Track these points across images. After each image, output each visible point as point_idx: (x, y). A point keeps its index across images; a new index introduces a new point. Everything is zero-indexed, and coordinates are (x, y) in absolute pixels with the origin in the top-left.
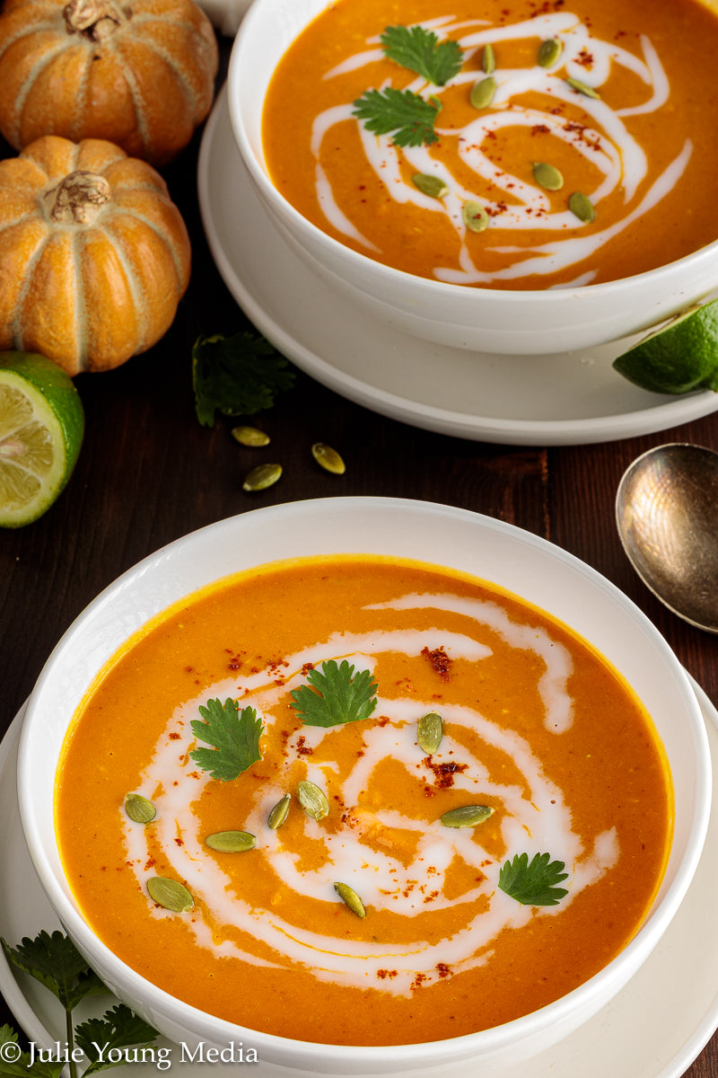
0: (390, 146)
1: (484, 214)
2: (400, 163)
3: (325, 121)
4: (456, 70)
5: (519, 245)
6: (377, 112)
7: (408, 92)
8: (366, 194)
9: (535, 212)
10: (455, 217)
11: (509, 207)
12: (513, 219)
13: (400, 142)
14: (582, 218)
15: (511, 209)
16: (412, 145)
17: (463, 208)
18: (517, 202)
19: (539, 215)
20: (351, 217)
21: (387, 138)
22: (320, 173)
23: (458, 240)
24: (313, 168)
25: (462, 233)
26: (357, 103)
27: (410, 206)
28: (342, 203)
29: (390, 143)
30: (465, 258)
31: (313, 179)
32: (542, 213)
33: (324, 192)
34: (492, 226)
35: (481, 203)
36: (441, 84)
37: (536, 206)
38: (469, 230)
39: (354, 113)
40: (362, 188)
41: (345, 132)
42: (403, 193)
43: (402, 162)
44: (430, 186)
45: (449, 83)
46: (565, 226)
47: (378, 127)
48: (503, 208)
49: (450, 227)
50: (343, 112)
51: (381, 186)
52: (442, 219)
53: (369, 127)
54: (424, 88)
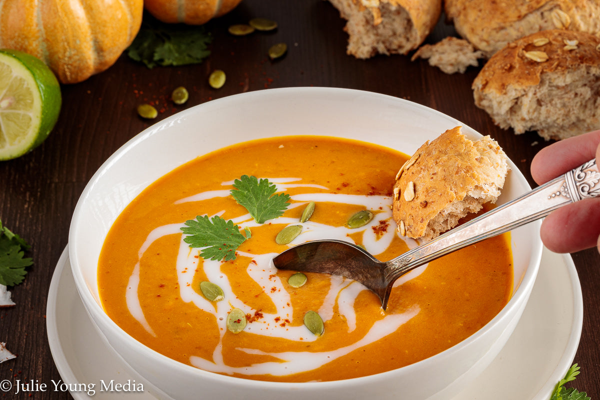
0: (196, 257)
1: (244, 320)
2: (197, 271)
3: (159, 233)
5: (262, 349)
6: (199, 231)
7: (230, 222)
8: (163, 291)
9: (281, 322)
10: (221, 319)
11: (264, 315)
12: (264, 327)
13: (205, 255)
15: (268, 317)
16: (213, 259)
17: (229, 313)
19: (283, 325)
20: (144, 307)
21: (197, 251)
22: (137, 269)
23: (217, 337)
24: (133, 265)
25: (222, 333)
26: (188, 223)
27: (191, 306)
28: (142, 295)
29: (197, 254)
30: (218, 353)
31: (130, 274)
32: (286, 324)
33: (133, 283)
34: (247, 330)
35: (243, 311)
37: (283, 316)
38: (229, 332)
39: (182, 229)
40: (162, 286)
41: (172, 243)
42: (188, 295)
43: (199, 271)
44: (211, 293)
45: (267, 222)
46: (301, 339)
47: (195, 241)
48: (258, 315)
49: (215, 327)
50: (174, 229)
51: (176, 287)
52: (210, 319)
53: (187, 240)
54: (244, 222)
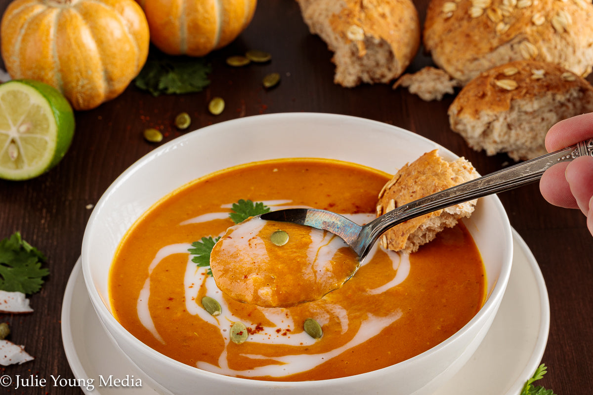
0: (203, 274)
1: (245, 332)
2: (201, 286)
3: (167, 251)
5: (264, 355)
6: (204, 251)
8: (171, 304)
9: (282, 332)
10: (225, 331)
11: (265, 328)
12: (266, 337)
17: (231, 326)
18: (270, 325)
19: (285, 334)
20: (154, 317)
21: (203, 270)
22: (148, 283)
23: (222, 345)
24: (143, 281)
25: (227, 342)
26: (194, 244)
27: (196, 318)
28: (152, 306)
29: (205, 272)
30: (223, 359)
31: (141, 287)
32: (288, 332)
33: (144, 296)
34: (249, 340)
35: (245, 325)
37: (283, 327)
38: (231, 342)
39: (189, 250)
40: (171, 299)
41: (179, 261)
42: (194, 308)
43: (203, 286)
44: (211, 307)
46: (301, 344)
47: (201, 261)
48: (259, 328)
49: (220, 336)
50: (183, 248)
51: (183, 300)
52: (215, 330)
53: (194, 260)
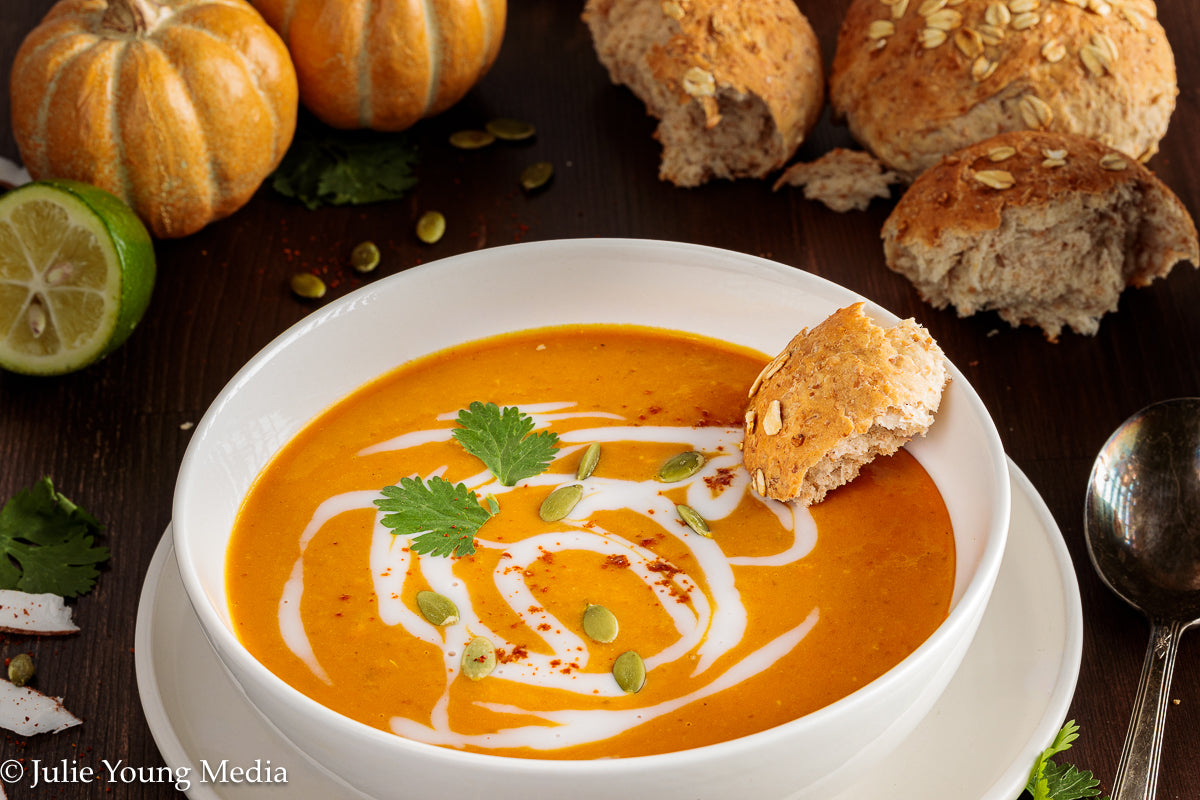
0: (405, 550)
1: (492, 658)
2: (409, 573)
3: (332, 507)
4: (539, 469)
5: (521, 705)
6: (407, 505)
7: (461, 486)
8: (347, 606)
9: (562, 667)
10: (451, 655)
11: (530, 654)
12: (529, 671)
13: (420, 547)
14: (623, 686)
15: (535, 658)
16: (435, 554)
17: (467, 644)
18: (545, 649)
19: (567, 671)
20: (312, 633)
21: (406, 539)
22: (299, 568)
23: (442, 685)
24: (290, 563)
25: (451, 677)
26: (387, 491)
27: (398, 631)
28: (309, 613)
29: (407, 546)
30: (440, 710)
31: (286, 577)
32: (573, 669)
33: (293, 594)
34: (496, 675)
35: (492, 642)
36: (510, 484)
37: (566, 659)
38: (463, 676)
39: (375, 502)
40: (345, 598)
41: (356, 526)
42: (394, 611)
43: (413, 573)
44: (436, 611)
45: (521, 483)
46: (596, 692)
47: (400, 523)
48: (519, 653)
49: (440, 667)
50: (363, 499)
51: (371, 599)
52: (433, 654)
53: (385, 522)
54: (485, 485)
